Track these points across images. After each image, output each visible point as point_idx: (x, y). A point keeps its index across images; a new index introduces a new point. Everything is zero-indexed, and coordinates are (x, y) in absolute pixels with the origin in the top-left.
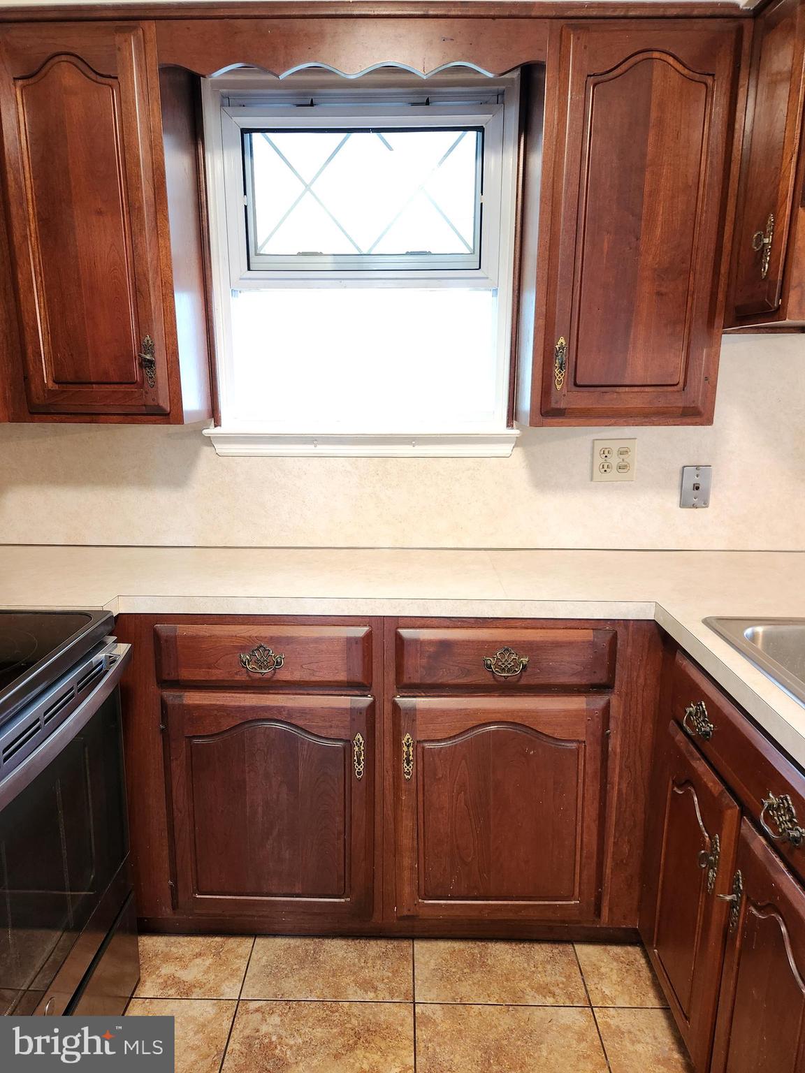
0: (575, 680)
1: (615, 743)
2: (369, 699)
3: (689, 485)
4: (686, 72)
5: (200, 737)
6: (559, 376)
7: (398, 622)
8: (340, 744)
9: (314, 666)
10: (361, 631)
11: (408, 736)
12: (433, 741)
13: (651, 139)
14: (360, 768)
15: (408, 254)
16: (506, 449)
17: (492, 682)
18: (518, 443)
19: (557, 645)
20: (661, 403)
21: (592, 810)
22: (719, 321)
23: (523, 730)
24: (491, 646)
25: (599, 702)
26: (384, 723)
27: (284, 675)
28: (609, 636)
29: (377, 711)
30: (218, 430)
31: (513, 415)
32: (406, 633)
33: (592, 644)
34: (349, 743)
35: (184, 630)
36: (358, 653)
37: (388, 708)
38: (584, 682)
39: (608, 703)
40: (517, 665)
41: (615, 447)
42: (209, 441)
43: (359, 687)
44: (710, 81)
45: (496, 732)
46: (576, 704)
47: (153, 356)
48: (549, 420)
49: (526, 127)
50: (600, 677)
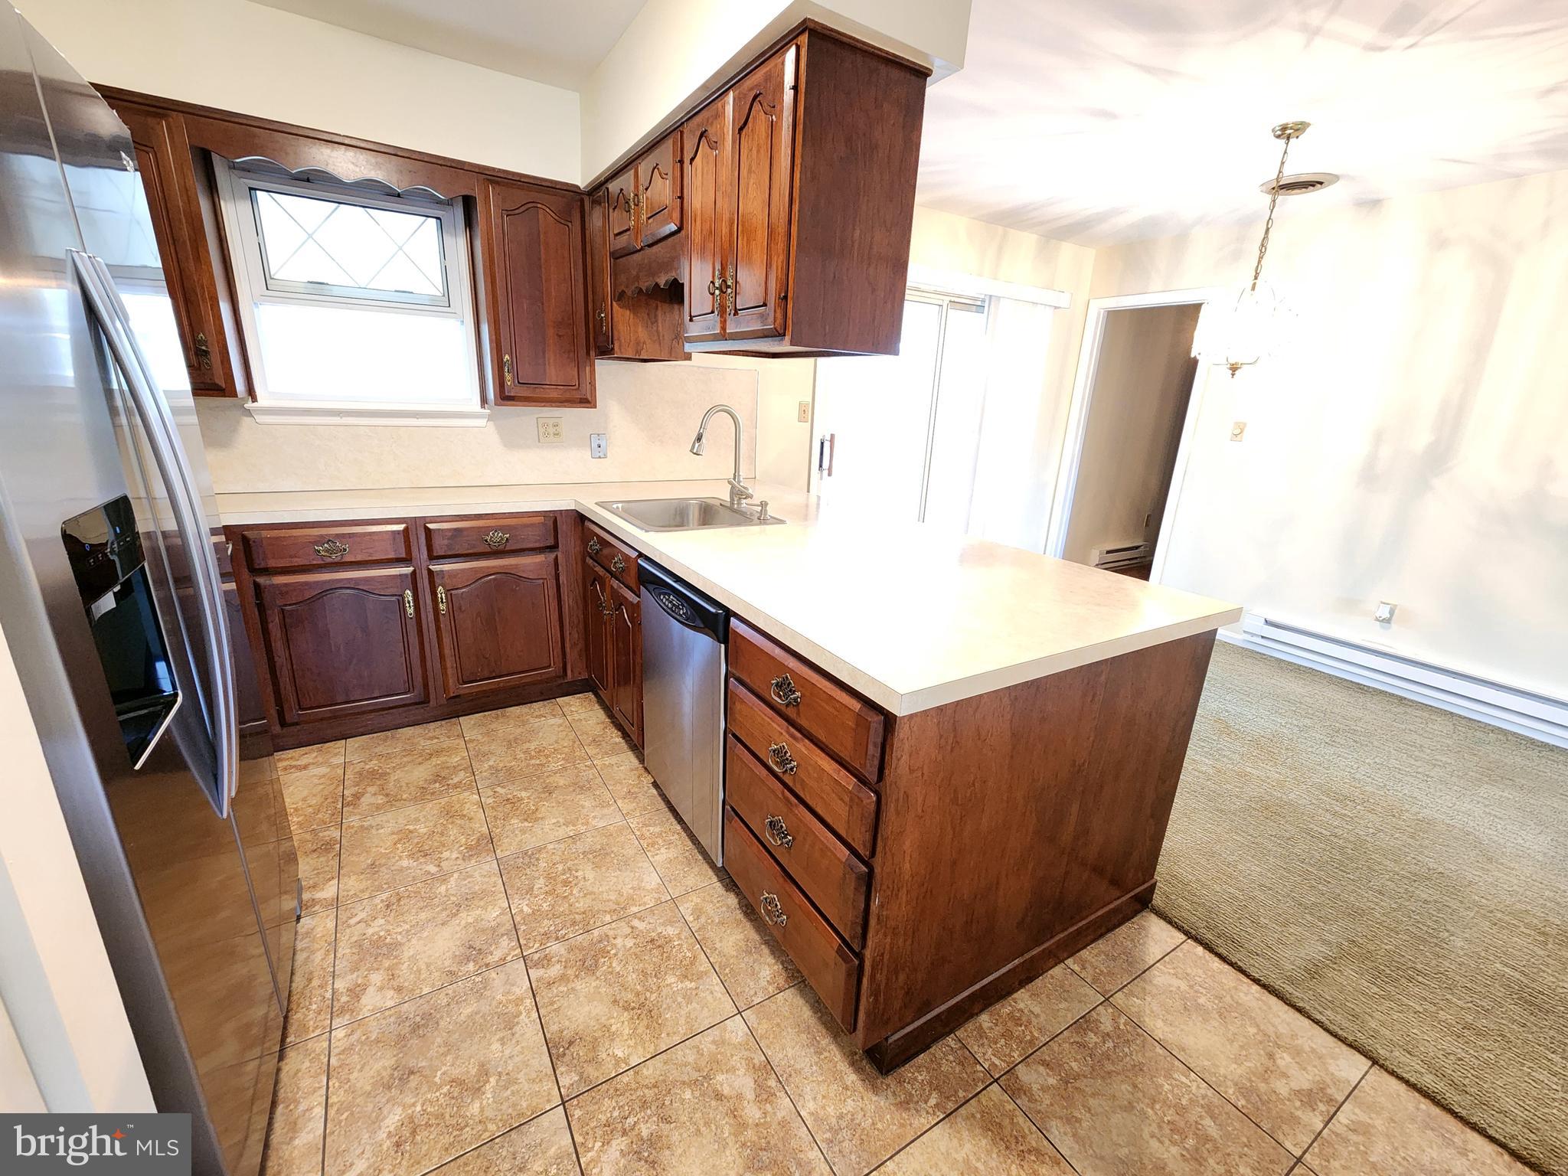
0: (537, 545)
1: (563, 579)
2: (412, 569)
3: (594, 445)
4: (556, 218)
5: (290, 605)
6: (508, 377)
7: (425, 520)
8: (394, 599)
9: (371, 551)
10: (401, 527)
11: (440, 588)
12: (456, 589)
13: (542, 251)
14: (411, 611)
15: (396, 291)
16: (482, 422)
17: (489, 550)
18: (490, 418)
19: (526, 526)
20: (568, 395)
21: (555, 616)
22: (592, 353)
23: (510, 577)
24: (488, 529)
25: (553, 556)
26: (424, 583)
27: (348, 558)
28: (552, 520)
29: (418, 576)
30: (255, 404)
31: (484, 401)
32: (431, 526)
33: (544, 524)
34: (402, 596)
35: (265, 534)
36: (401, 540)
37: (425, 573)
38: (542, 545)
39: (557, 556)
40: (502, 539)
41: (551, 422)
42: (249, 413)
43: (406, 560)
44: (570, 224)
45: (494, 579)
46: (539, 558)
47: (207, 347)
48: (506, 402)
49: (469, 223)
50: (551, 542)
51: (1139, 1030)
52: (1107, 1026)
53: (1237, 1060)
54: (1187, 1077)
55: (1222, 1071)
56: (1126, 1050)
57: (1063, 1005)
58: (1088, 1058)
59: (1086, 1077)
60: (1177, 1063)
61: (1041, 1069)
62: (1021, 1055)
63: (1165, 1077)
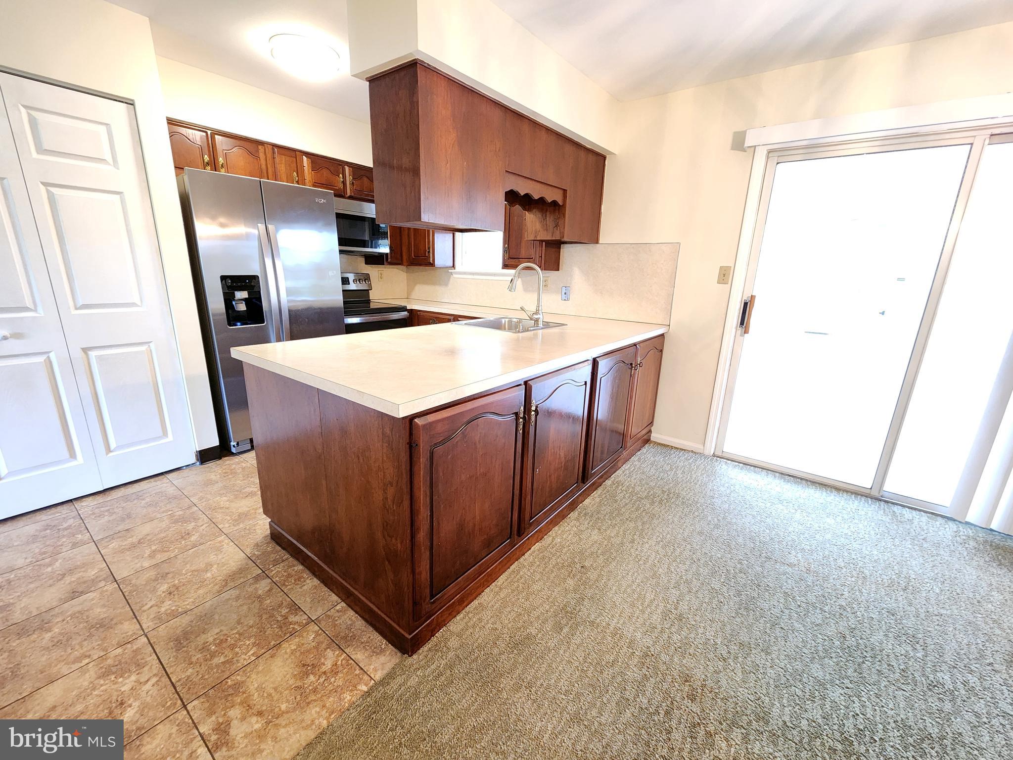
3: (563, 293)
42: (451, 274)
51: (288, 635)
52: (292, 618)
53: (260, 689)
54: (253, 654)
55: (254, 676)
56: (275, 626)
57: (308, 600)
58: (271, 608)
59: (260, 606)
60: (263, 651)
61: (268, 588)
62: (276, 581)
63: (255, 643)
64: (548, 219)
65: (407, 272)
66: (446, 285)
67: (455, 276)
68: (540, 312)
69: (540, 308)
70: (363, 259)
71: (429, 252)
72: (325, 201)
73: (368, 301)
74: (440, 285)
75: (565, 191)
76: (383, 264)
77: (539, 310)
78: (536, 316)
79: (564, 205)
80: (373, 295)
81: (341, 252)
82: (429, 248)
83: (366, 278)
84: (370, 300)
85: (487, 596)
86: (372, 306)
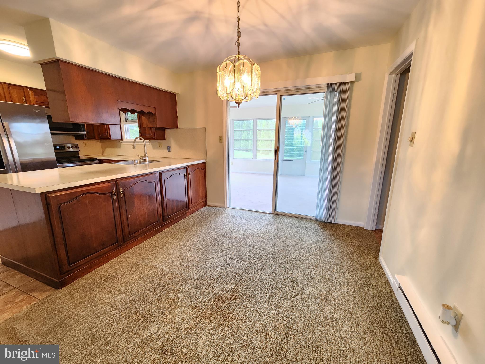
18: (150, 143)
41: (160, 143)
42: (121, 142)
64: (150, 118)
65: (101, 143)
66: (120, 147)
67: (123, 143)
68: (146, 156)
69: (146, 155)
70: (74, 137)
71: (107, 133)
72: (39, 111)
73: (79, 157)
74: (117, 147)
75: (155, 108)
76: (84, 139)
77: (145, 156)
78: (144, 158)
79: (155, 114)
80: (80, 154)
81: (52, 134)
82: (107, 131)
83: (76, 146)
84: (79, 156)
85: (106, 266)
86: (80, 158)
